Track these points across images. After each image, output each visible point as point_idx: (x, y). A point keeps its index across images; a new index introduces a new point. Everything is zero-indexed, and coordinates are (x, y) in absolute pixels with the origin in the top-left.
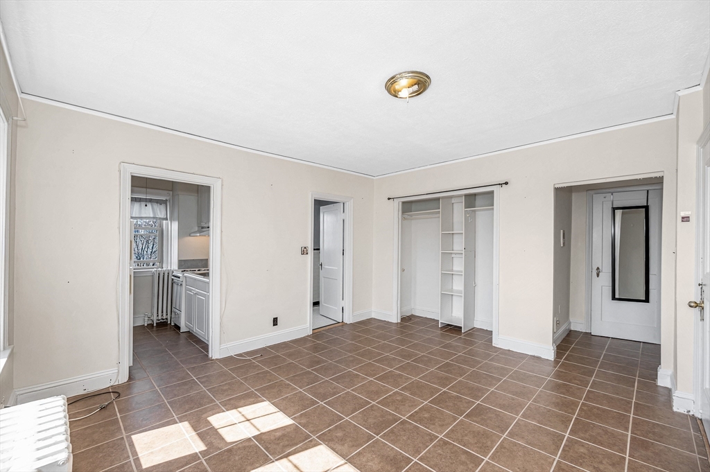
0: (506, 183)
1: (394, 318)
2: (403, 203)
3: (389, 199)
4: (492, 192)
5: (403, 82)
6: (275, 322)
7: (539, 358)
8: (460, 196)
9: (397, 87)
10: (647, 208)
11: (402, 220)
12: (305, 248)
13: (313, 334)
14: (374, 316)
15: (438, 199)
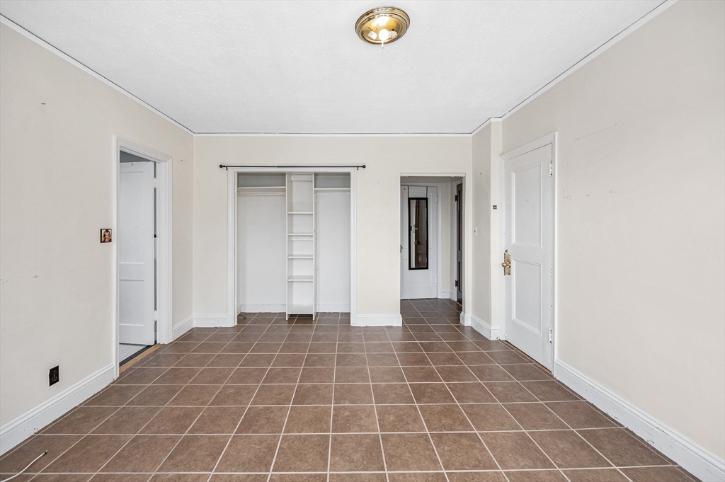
0: (364, 167)
1: (230, 322)
2: (239, 174)
3: (221, 166)
4: (349, 174)
5: (382, 21)
6: (54, 376)
7: (391, 327)
8: (309, 174)
9: (373, 24)
10: (426, 199)
11: (238, 195)
12: (107, 231)
13: (121, 375)
14: (196, 324)
15: (283, 175)
